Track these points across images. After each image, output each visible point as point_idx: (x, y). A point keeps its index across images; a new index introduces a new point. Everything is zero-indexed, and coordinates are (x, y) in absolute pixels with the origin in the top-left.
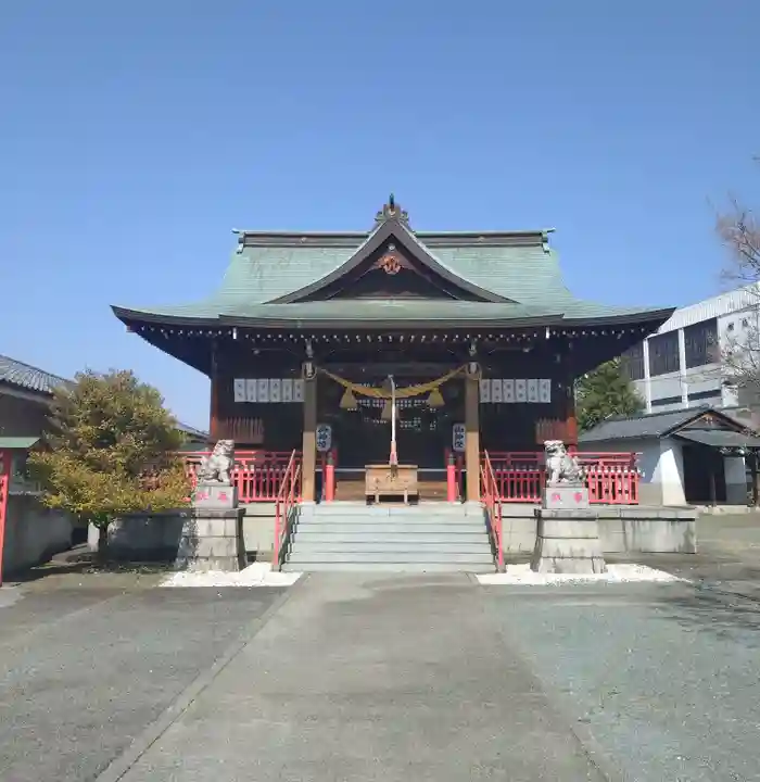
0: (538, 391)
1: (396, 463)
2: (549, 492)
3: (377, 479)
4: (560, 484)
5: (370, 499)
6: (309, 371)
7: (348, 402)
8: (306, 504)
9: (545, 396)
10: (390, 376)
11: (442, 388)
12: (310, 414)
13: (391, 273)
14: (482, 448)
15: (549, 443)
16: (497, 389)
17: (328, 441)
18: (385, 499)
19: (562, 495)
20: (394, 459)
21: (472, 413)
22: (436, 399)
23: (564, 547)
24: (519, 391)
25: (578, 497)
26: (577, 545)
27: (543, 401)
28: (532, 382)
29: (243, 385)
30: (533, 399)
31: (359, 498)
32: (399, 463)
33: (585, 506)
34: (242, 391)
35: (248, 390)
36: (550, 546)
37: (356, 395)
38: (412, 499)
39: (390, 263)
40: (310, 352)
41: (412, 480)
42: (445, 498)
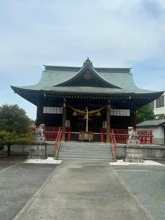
0: (126, 113)
1: (87, 131)
2: (128, 141)
3: (82, 135)
4: (132, 139)
5: (80, 141)
6: (65, 105)
7: (75, 114)
8: (63, 142)
9: (128, 114)
10: (87, 108)
11: (100, 111)
12: (64, 117)
13: (87, 79)
14: (111, 128)
16: (115, 112)
17: (69, 124)
18: (84, 141)
20: (87, 130)
21: (109, 118)
22: (99, 114)
23: (133, 156)
24: (121, 113)
25: (137, 142)
26: (136, 155)
27: (127, 115)
28: (125, 110)
29: (46, 109)
30: (125, 115)
31: (77, 141)
32: (88, 131)
33: (138, 144)
34: (45, 110)
35: (47, 110)
36: (129, 155)
37: (77, 112)
38: (91, 141)
39: (87, 76)
40: (65, 101)
41: (91, 136)
42: (100, 141)
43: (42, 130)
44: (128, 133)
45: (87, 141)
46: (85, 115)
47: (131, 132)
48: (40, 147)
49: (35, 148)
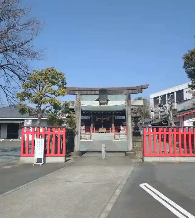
1: (103, 128)
2: (120, 131)
3: (101, 130)
5: (100, 133)
6: (92, 116)
7: (97, 120)
8: (92, 133)
10: (102, 117)
11: (109, 118)
12: (92, 121)
14: (114, 126)
15: (121, 126)
16: (117, 117)
17: (94, 125)
18: (102, 133)
19: (121, 132)
21: (113, 121)
22: (108, 120)
23: (122, 137)
24: (120, 118)
25: (123, 132)
27: (124, 119)
31: (98, 132)
36: (120, 137)
38: (105, 133)
40: (92, 113)
41: (105, 130)
42: (109, 133)
43: (84, 128)
44: (120, 128)
46: (102, 120)
47: (122, 128)
48: (84, 135)
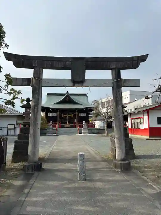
0: (84, 115)
3: (66, 125)
4: (84, 126)
5: (65, 128)
6: (58, 113)
8: (58, 128)
10: (68, 114)
11: (73, 115)
12: (58, 118)
13: (67, 101)
14: (77, 122)
17: (60, 121)
20: (68, 123)
21: (77, 118)
24: (82, 115)
26: (86, 131)
33: (87, 128)
34: (49, 115)
37: (64, 116)
38: (70, 128)
39: (67, 99)
40: (58, 111)
41: (70, 125)
42: (73, 128)
43: (51, 124)
44: (83, 124)
45: (68, 128)
46: (67, 117)
48: (51, 130)
49: (49, 130)
